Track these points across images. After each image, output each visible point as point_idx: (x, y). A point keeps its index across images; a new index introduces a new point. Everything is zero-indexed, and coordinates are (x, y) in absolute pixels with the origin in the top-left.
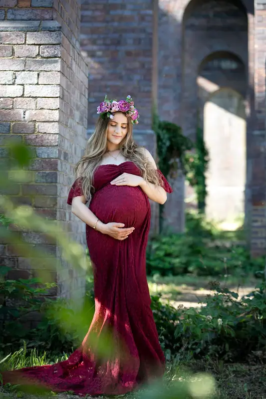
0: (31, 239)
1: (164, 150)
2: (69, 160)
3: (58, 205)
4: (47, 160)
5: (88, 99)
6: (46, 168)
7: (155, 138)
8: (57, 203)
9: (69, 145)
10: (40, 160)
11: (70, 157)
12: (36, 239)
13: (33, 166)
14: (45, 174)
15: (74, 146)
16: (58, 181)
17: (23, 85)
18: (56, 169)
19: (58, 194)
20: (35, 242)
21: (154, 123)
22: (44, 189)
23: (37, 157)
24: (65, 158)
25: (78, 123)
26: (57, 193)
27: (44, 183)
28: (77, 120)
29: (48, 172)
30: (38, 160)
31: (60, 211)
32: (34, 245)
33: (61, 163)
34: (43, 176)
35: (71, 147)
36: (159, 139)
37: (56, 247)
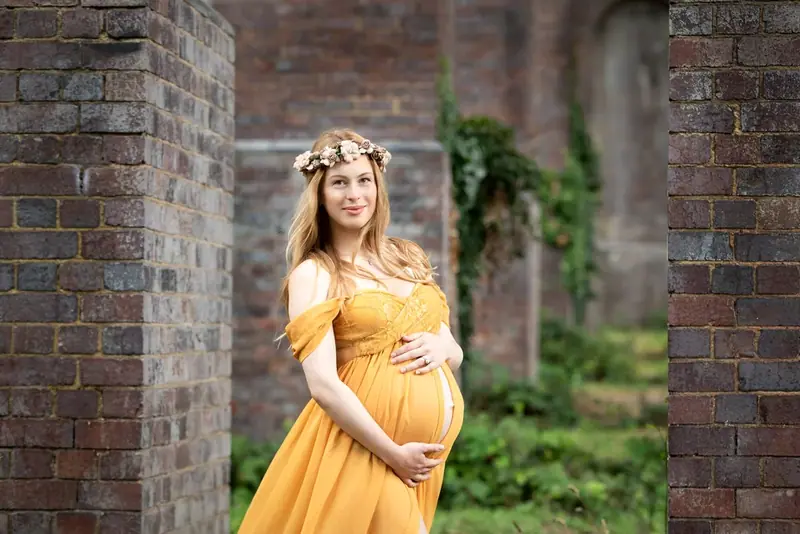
0: (98, 499)
1: (472, 190)
2: (179, 287)
3: (145, 410)
4: (123, 296)
5: (236, 117)
6: (121, 318)
7: (446, 162)
8: (141, 405)
9: (177, 249)
10: (111, 296)
11: (183, 279)
12: (106, 499)
13: (98, 311)
14: (121, 332)
15: (192, 249)
16: (145, 348)
17: (76, 102)
18: (140, 319)
19: (146, 381)
20: (103, 505)
21: (444, 120)
22: (118, 370)
23: (106, 288)
24: (165, 287)
25: (204, 184)
26: (141, 379)
27: (118, 354)
28: (203, 178)
29: (125, 325)
30: (108, 297)
31: (150, 425)
32: (102, 513)
33: (155, 301)
34: (116, 337)
35: (184, 250)
36: (458, 161)
37: (140, 516)
